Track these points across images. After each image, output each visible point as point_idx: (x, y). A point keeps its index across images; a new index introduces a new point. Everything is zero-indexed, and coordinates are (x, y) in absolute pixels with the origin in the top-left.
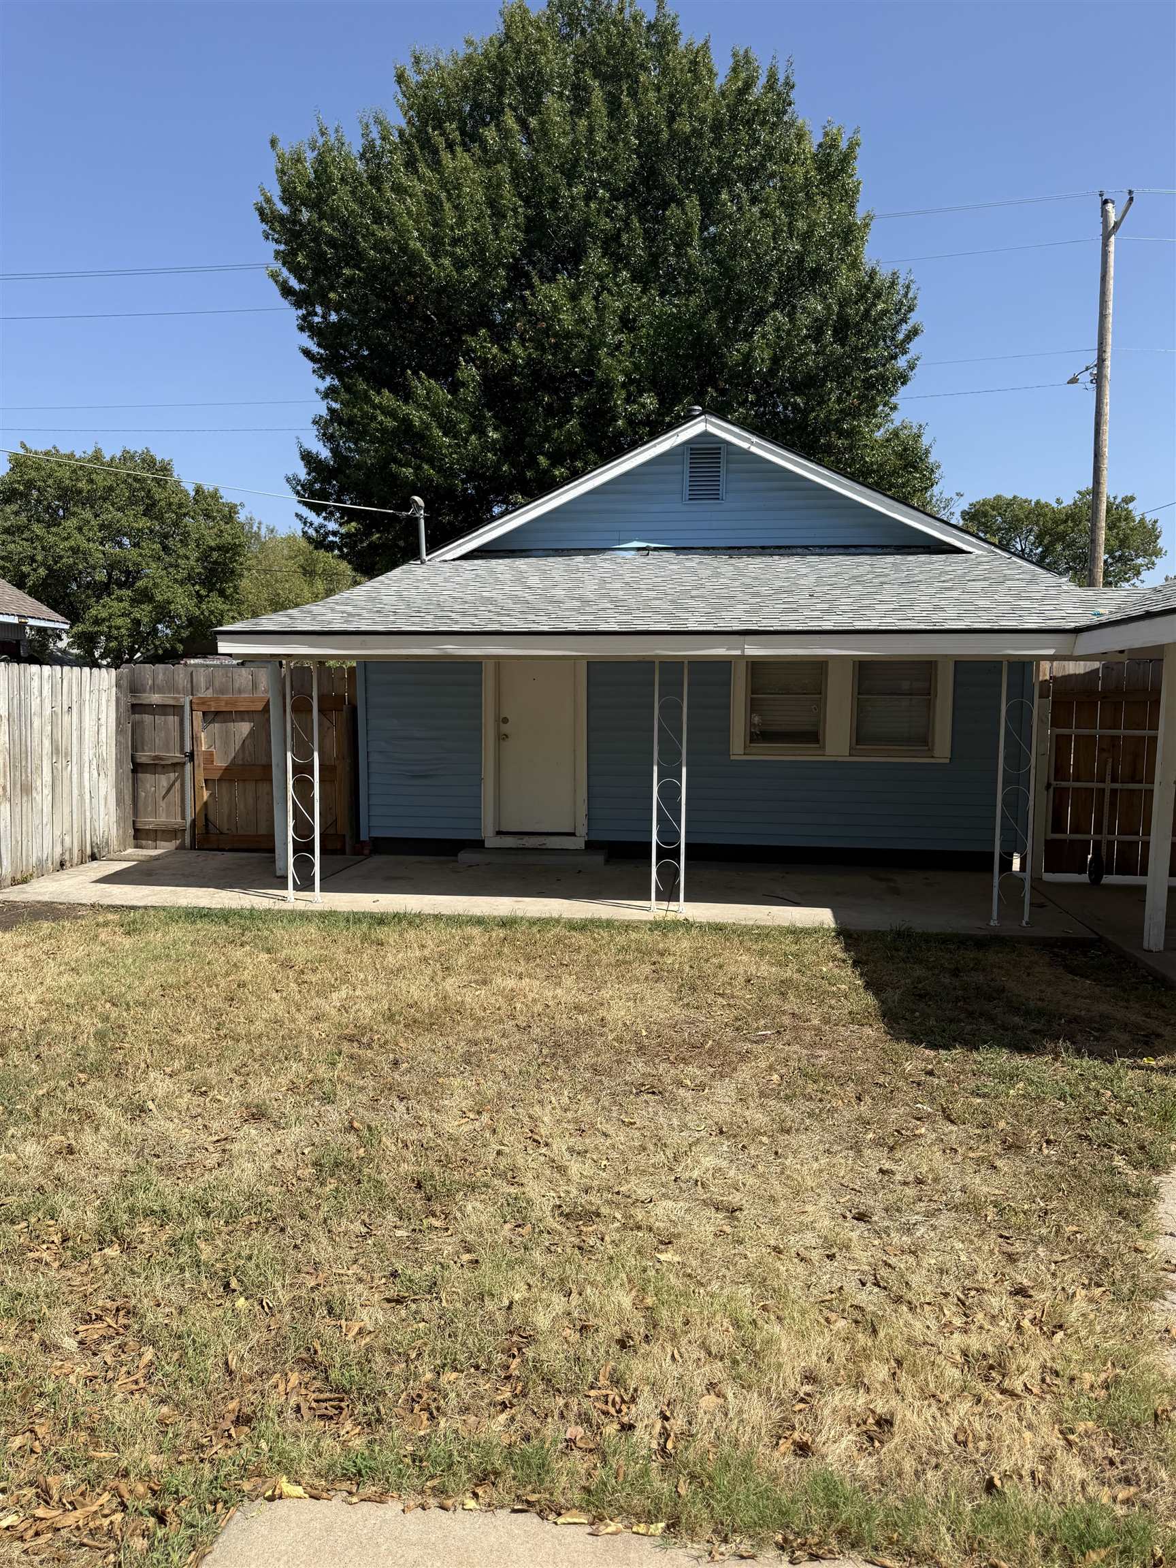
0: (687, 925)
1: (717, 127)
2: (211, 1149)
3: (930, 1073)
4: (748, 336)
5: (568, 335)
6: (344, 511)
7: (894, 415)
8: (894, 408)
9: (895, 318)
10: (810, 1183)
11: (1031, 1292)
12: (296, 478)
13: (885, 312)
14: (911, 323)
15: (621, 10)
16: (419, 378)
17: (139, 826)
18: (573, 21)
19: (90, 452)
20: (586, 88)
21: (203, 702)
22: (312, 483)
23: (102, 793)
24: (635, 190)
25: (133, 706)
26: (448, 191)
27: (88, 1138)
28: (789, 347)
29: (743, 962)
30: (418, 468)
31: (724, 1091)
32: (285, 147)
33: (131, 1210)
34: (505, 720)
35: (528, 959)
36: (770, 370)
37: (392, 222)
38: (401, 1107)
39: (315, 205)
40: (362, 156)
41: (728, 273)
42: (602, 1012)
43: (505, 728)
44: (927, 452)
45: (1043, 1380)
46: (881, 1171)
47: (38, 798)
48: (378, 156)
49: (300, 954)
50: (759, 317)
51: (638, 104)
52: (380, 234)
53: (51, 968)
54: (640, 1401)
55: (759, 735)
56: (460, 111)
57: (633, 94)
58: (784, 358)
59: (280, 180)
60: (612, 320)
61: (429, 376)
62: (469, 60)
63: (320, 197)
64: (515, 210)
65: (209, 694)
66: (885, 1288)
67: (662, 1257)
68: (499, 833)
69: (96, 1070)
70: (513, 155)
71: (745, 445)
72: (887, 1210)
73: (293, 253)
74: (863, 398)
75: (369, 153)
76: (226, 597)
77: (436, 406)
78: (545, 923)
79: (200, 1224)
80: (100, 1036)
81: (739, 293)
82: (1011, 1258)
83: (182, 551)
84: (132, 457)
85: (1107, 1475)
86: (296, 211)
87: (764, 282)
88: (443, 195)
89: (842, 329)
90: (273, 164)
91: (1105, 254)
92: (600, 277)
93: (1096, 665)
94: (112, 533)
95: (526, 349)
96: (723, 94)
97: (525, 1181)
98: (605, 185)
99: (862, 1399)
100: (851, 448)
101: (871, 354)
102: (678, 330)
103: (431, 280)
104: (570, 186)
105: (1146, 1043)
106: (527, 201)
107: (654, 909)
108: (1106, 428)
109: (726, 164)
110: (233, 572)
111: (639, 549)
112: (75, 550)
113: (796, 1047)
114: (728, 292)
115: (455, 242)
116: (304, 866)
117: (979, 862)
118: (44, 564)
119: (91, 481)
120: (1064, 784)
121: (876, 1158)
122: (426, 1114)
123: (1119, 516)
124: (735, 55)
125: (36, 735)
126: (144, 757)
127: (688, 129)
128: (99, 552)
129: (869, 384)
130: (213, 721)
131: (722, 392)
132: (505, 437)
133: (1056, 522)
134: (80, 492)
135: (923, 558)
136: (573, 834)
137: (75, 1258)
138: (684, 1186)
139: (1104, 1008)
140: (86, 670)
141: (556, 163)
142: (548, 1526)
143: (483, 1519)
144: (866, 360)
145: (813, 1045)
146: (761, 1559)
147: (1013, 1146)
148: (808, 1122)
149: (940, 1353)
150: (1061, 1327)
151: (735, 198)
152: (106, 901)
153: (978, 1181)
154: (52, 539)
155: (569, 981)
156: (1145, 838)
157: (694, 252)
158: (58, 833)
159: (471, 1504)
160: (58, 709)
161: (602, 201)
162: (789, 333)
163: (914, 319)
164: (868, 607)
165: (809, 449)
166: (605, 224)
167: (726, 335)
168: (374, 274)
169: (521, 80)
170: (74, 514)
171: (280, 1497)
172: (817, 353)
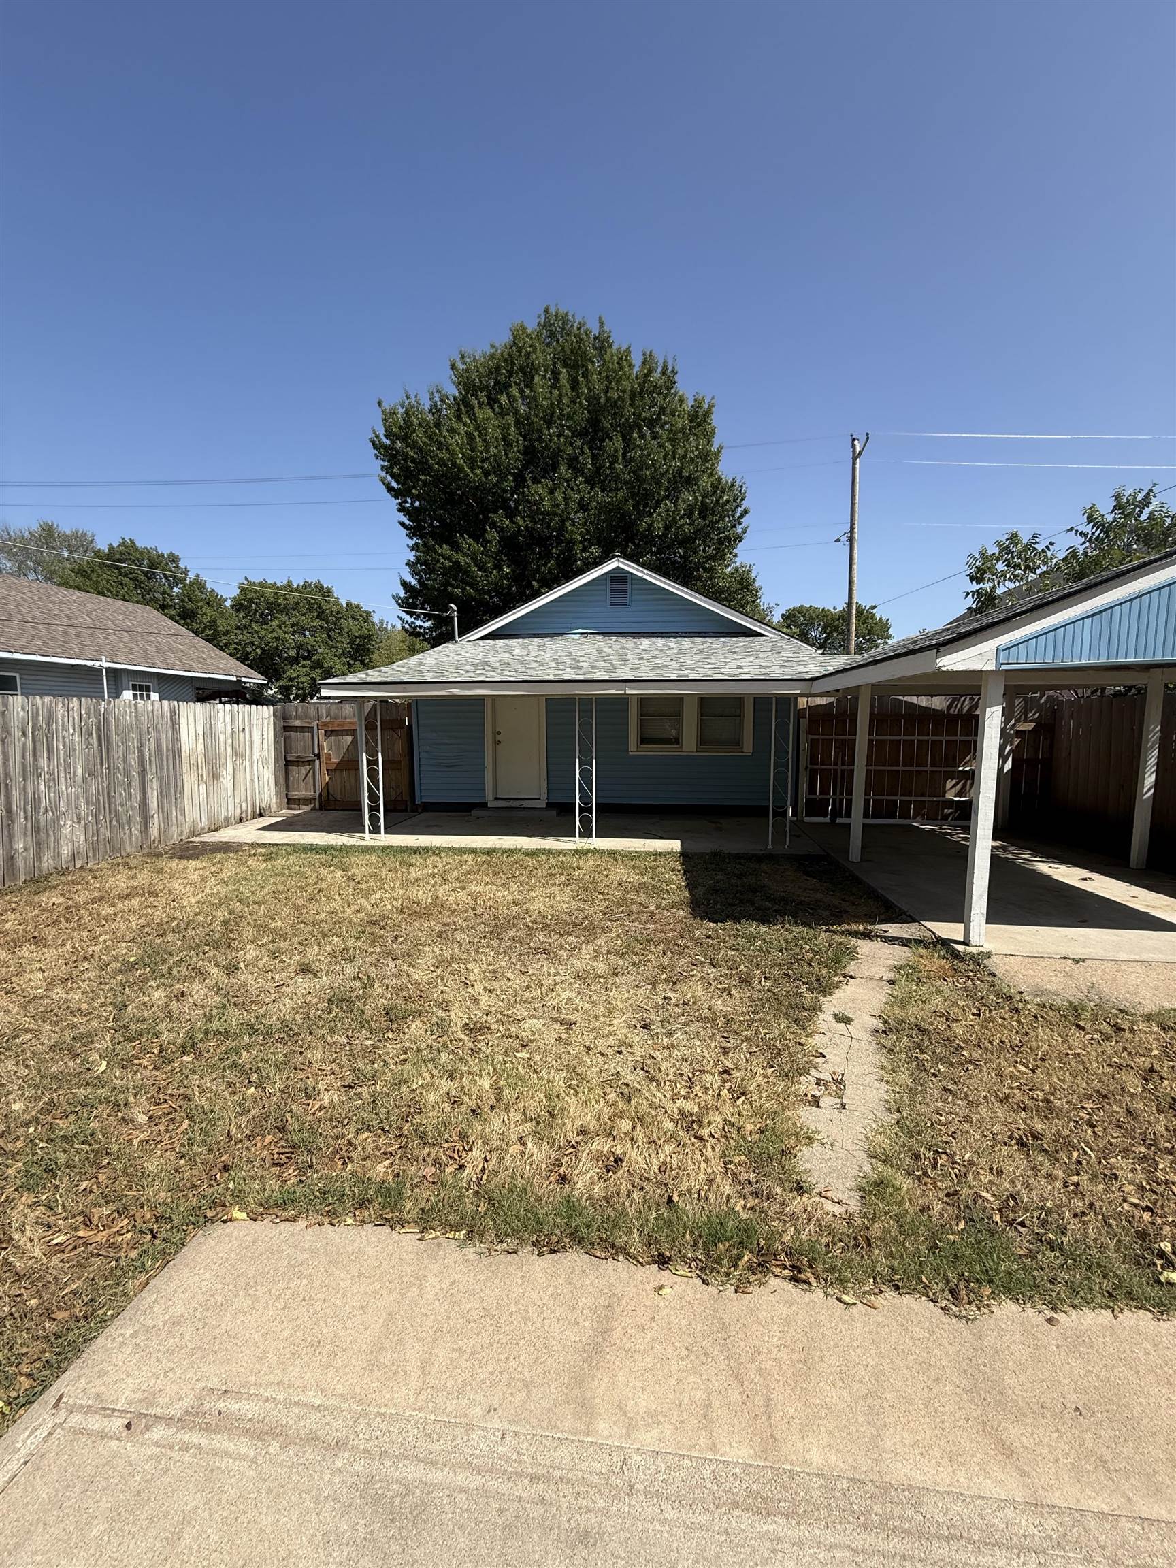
0: (595, 851)
1: (633, 395)
2: (272, 991)
3: (709, 937)
4: (651, 515)
5: (548, 514)
6: (426, 615)
7: (737, 560)
8: (736, 556)
9: (735, 504)
10: (620, 1006)
11: (732, 1072)
12: (398, 595)
13: (728, 501)
14: (743, 507)
15: (579, 329)
16: (464, 539)
17: (289, 797)
18: (552, 335)
19: (285, 582)
20: (560, 373)
21: (325, 724)
22: (407, 599)
23: (266, 778)
24: (587, 431)
25: (285, 727)
26: (480, 432)
27: (196, 986)
28: (674, 521)
29: (621, 873)
30: (464, 589)
31: (587, 951)
32: (386, 406)
33: (206, 1033)
34: (499, 733)
35: (494, 873)
36: (663, 534)
37: (447, 449)
38: (392, 964)
39: (404, 439)
40: (430, 411)
41: (638, 478)
42: (528, 905)
43: (499, 738)
44: (754, 580)
45: (724, 1129)
46: (665, 998)
47: (225, 781)
48: (440, 411)
49: (360, 872)
50: (658, 503)
51: (588, 381)
52: (441, 456)
53: (213, 881)
54: (474, 1149)
55: (643, 740)
56: (487, 386)
57: (585, 376)
58: (671, 527)
59: (384, 424)
60: (574, 506)
61: (470, 537)
62: (492, 356)
63: (406, 434)
64: (517, 442)
65: (328, 720)
66: (647, 1071)
67: (519, 1055)
68: (496, 799)
69: (216, 944)
70: (517, 411)
71: (641, 575)
72: (662, 1021)
73: (392, 467)
74: (717, 550)
75: (434, 407)
76: (365, 665)
77: (474, 553)
78: (511, 852)
79: (246, 1039)
80: (225, 923)
81: (645, 489)
82: (725, 1051)
83: (339, 639)
84: (310, 585)
85: (746, 1190)
86: (393, 442)
87: (658, 484)
88: (476, 434)
89: (704, 511)
90: (380, 416)
91: (854, 469)
92: (567, 481)
93: (833, 699)
94: (301, 629)
95: (525, 521)
96: (637, 378)
97: (451, 1008)
98: (569, 428)
99: (609, 1144)
100: (710, 578)
101: (721, 525)
102: (611, 511)
103: (469, 482)
104: (549, 429)
105: (837, 916)
106: (524, 437)
107: (578, 843)
108: (855, 567)
109: (638, 417)
110: (368, 650)
111: (582, 634)
112: (277, 639)
113: (636, 924)
114: (639, 489)
115: (483, 461)
116: (374, 820)
117: (762, 812)
118: (259, 646)
119: (286, 599)
120: (816, 767)
121: (663, 989)
122: (405, 968)
123: (864, 616)
124: (644, 354)
125: (222, 745)
126: (291, 757)
127: (616, 396)
128: (291, 639)
129: (720, 542)
130: (330, 736)
131: (637, 546)
132: (513, 571)
133: (833, 620)
134: (279, 605)
135: (741, 639)
136: (539, 799)
137: (164, 1062)
138: (546, 1009)
139: (819, 896)
140: (254, 707)
141: (541, 415)
142: (394, 1234)
143: (353, 1231)
144: (718, 528)
145: (647, 922)
146: (520, 1253)
147: (745, 981)
148: (630, 968)
149: (666, 1112)
150: (743, 1094)
151: (642, 437)
152: (261, 841)
153: (719, 1002)
154: (263, 632)
155: (514, 887)
156: (849, 797)
157: (619, 467)
158: (237, 801)
159: (350, 1221)
160: (236, 730)
161: (567, 437)
162: (674, 512)
163: (745, 504)
164: (700, 667)
165: (686, 580)
166: (569, 450)
167: (638, 513)
168: (437, 479)
169: (522, 368)
170: (276, 618)
171: (231, 1220)
172: (690, 525)
